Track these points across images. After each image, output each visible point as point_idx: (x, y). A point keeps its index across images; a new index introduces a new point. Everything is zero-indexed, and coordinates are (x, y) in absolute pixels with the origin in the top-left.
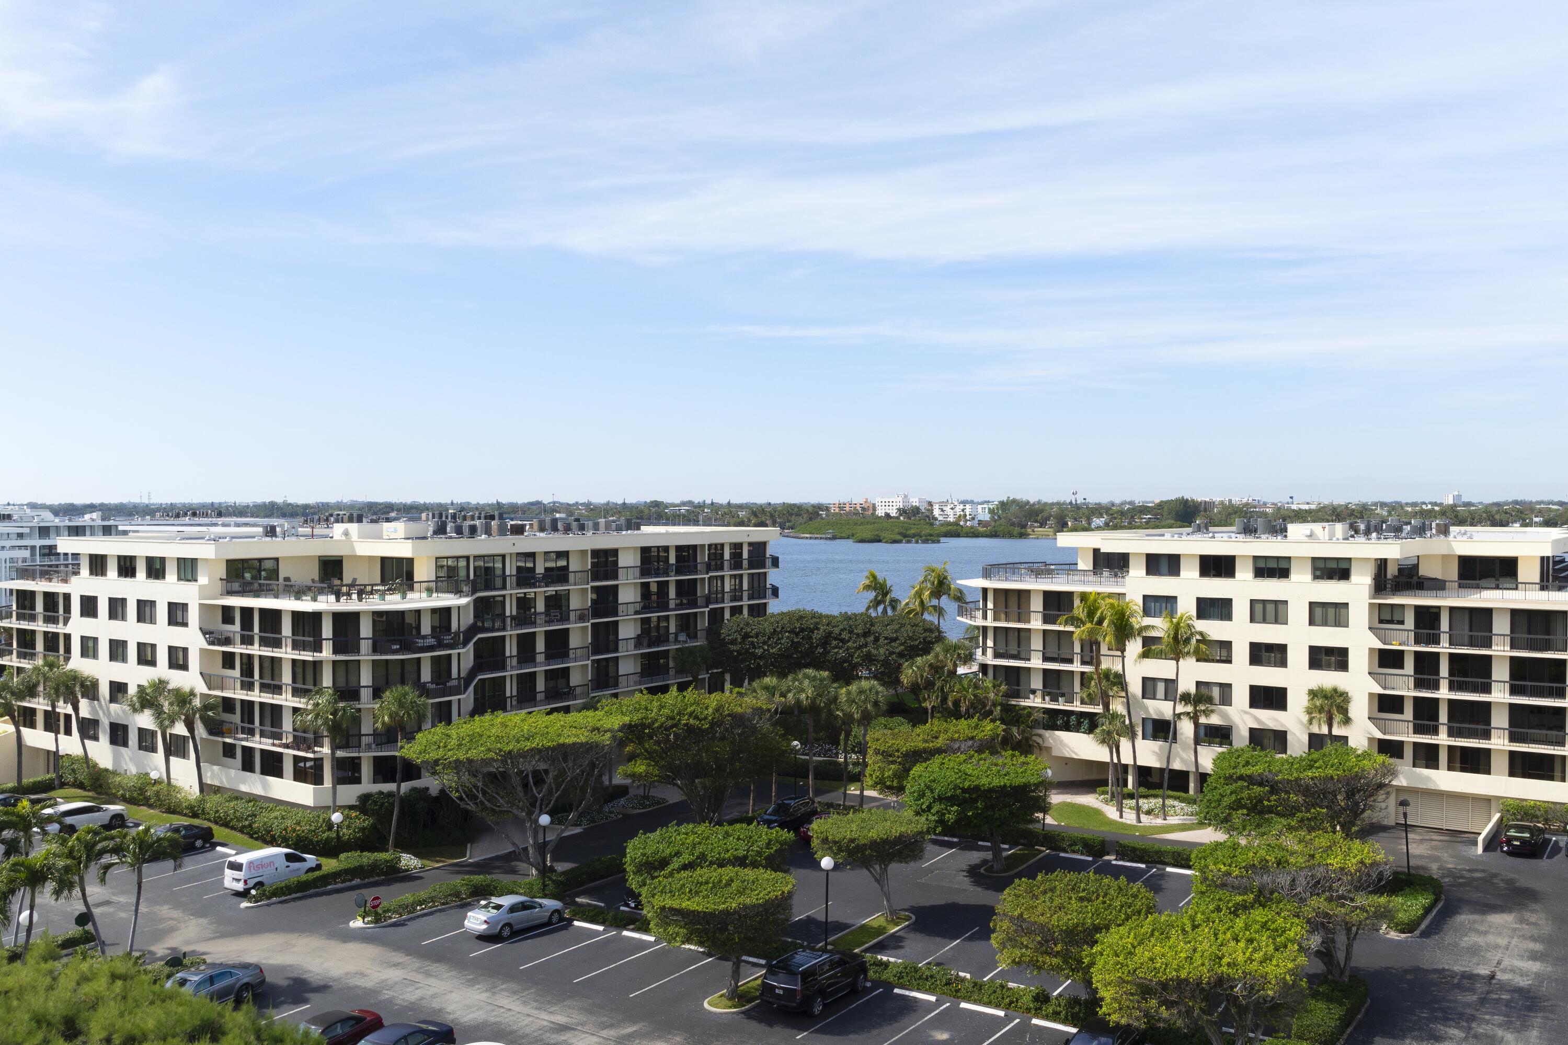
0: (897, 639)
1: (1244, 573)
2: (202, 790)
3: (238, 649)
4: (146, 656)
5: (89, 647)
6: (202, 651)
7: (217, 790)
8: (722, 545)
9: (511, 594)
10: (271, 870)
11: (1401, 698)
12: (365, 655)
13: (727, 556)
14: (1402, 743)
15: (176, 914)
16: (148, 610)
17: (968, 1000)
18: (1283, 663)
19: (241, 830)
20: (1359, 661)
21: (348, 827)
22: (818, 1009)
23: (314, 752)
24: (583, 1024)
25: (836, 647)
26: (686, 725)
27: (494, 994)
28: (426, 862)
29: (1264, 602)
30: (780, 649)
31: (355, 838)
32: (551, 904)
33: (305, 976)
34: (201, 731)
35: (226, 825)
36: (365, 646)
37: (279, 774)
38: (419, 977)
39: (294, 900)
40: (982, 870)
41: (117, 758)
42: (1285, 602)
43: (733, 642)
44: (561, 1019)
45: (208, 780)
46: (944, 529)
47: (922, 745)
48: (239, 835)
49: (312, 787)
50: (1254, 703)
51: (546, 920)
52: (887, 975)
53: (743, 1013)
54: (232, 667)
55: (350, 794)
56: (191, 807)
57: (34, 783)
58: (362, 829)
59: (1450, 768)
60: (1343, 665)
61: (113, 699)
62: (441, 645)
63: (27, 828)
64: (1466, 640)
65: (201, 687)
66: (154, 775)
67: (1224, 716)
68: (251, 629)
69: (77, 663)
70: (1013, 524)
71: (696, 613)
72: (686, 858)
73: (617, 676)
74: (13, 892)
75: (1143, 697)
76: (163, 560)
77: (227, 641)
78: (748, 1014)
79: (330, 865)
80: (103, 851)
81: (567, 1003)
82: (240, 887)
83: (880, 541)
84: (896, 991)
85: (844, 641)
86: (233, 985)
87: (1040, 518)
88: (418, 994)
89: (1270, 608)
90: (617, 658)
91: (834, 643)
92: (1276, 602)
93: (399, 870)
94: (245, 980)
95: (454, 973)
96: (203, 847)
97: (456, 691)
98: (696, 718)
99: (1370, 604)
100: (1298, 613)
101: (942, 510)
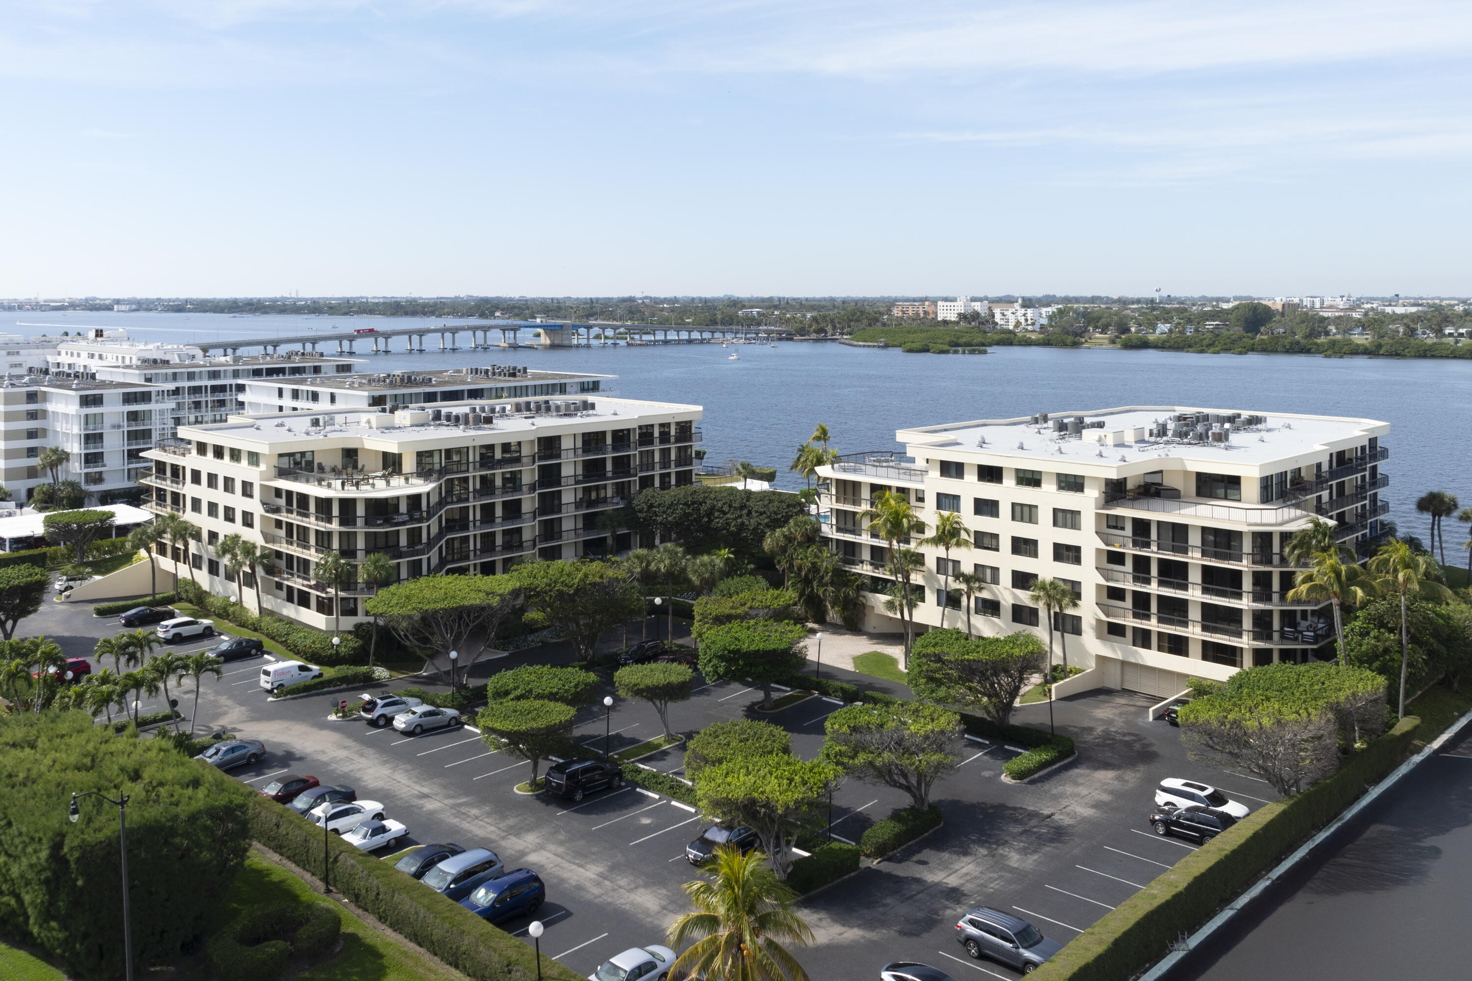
0: (764, 513)
1: (1009, 481)
2: (260, 613)
3: (284, 517)
4: (229, 514)
5: (196, 504)
6: (262, 516)
7: (271, 613)
8: (652, 426)
9: (474, 475)
10: (288, 676)
11: (1123, 590)
12: (360, 529)
13: (656, 434)
14: (1124, 626)
15: (229, 702)
16: (230, 483)
17: (679, 800)
18: (1035, 555)
19: (281, 643)
20: (1088, 557)
21: (345, 647)
22: (579, 797)
23: (327, 593)
24: (436, 795)
25: (717, 518)
26: (558, 590)
27: (395, 771)
28: (394, 673)
29: (1022, 505)
30: (675, 518)
31: (349, 655)
32: (451, 712)
33: (292, 750)
34: (260, 571)
35: (273, 638)
36: (360, 522)
37: (307, 606)
38: (355, 757)
39: (301, 697)
40: (756, 708)
41: (211, 585)
42: (1036, 507)
43: (641, 511)
44: (425, 790)
45: (265, 605)
46: (996, 337)
47: (727, 612)
48: (280, 646)
49: (325, 616)
50: (1015, 585)
51: (446, 723)
52: (639, 778)
53: (536, 795)
54: (281, 528)
55: (348, 623)
56: (253, 624)
57: (163, 598)
58: (354, 649)
59: (1160, 649)
60: (1077, 560)
61: (210, 543)
62: (412, 520)
63: (141, 647)
64: (1171, 548)
65: (260, 541)
66: (233, 599)
67: (993, 593)
68: (292, 505)
69: (189, 516)
70: (1067, 333)
71: (630, 481)
72: (518, 692)
73: (561, 532)
74: (127, 691)
75: (938, 573)
76: (239, 451)
77: (277, 510)
78: (538, 797)
79: (330, 672)
80: (177, 667)
81: (435, 780)
82: (269, 686)
83: (928, 351)
84: (638, 790)
85: (725, 513)
86: (245, 754)
87: (1100, 324)
88: (351, 767)
89: (1026, 510)
90: (561, 518)
91: (717, 514)
92: (1030, 506)
93: (373, 679)
94: (253, 751)
95: (377, 756)
96: (256, 654)
97: (422, 552)
98: (566, 585)
99: (1097, 514)
100: (1045, 516)
101: (1003, 315)
